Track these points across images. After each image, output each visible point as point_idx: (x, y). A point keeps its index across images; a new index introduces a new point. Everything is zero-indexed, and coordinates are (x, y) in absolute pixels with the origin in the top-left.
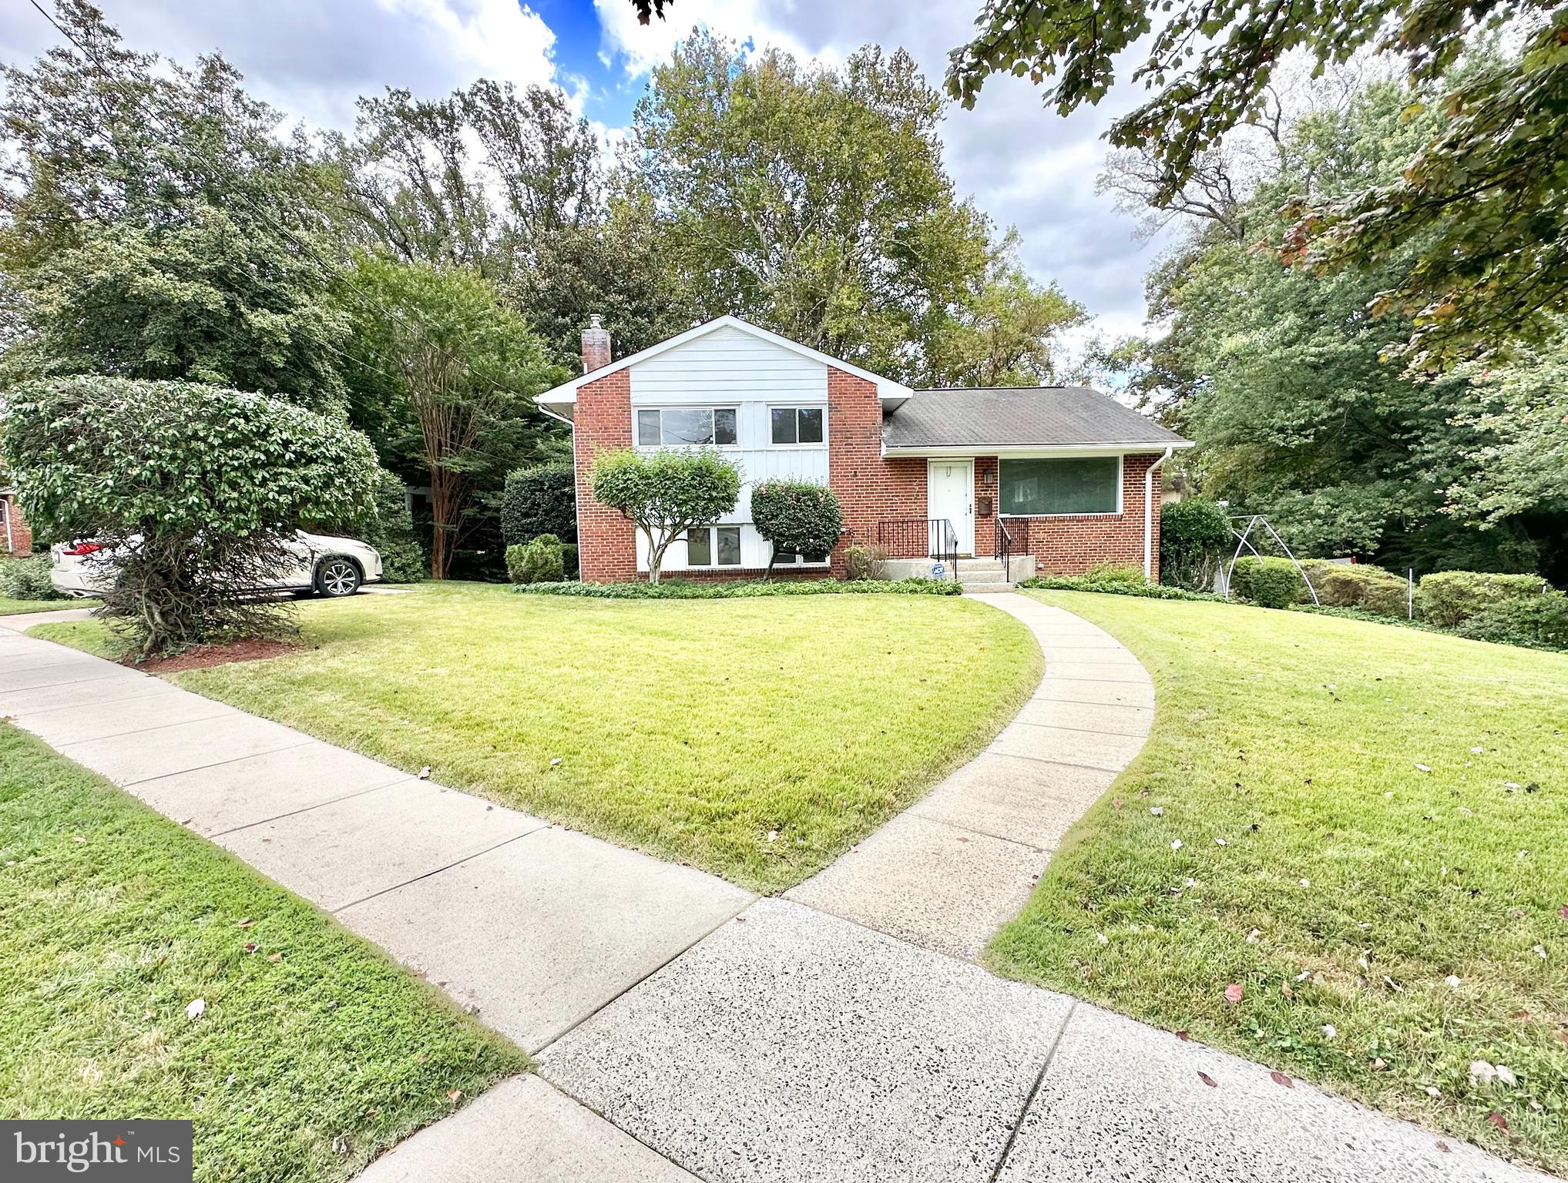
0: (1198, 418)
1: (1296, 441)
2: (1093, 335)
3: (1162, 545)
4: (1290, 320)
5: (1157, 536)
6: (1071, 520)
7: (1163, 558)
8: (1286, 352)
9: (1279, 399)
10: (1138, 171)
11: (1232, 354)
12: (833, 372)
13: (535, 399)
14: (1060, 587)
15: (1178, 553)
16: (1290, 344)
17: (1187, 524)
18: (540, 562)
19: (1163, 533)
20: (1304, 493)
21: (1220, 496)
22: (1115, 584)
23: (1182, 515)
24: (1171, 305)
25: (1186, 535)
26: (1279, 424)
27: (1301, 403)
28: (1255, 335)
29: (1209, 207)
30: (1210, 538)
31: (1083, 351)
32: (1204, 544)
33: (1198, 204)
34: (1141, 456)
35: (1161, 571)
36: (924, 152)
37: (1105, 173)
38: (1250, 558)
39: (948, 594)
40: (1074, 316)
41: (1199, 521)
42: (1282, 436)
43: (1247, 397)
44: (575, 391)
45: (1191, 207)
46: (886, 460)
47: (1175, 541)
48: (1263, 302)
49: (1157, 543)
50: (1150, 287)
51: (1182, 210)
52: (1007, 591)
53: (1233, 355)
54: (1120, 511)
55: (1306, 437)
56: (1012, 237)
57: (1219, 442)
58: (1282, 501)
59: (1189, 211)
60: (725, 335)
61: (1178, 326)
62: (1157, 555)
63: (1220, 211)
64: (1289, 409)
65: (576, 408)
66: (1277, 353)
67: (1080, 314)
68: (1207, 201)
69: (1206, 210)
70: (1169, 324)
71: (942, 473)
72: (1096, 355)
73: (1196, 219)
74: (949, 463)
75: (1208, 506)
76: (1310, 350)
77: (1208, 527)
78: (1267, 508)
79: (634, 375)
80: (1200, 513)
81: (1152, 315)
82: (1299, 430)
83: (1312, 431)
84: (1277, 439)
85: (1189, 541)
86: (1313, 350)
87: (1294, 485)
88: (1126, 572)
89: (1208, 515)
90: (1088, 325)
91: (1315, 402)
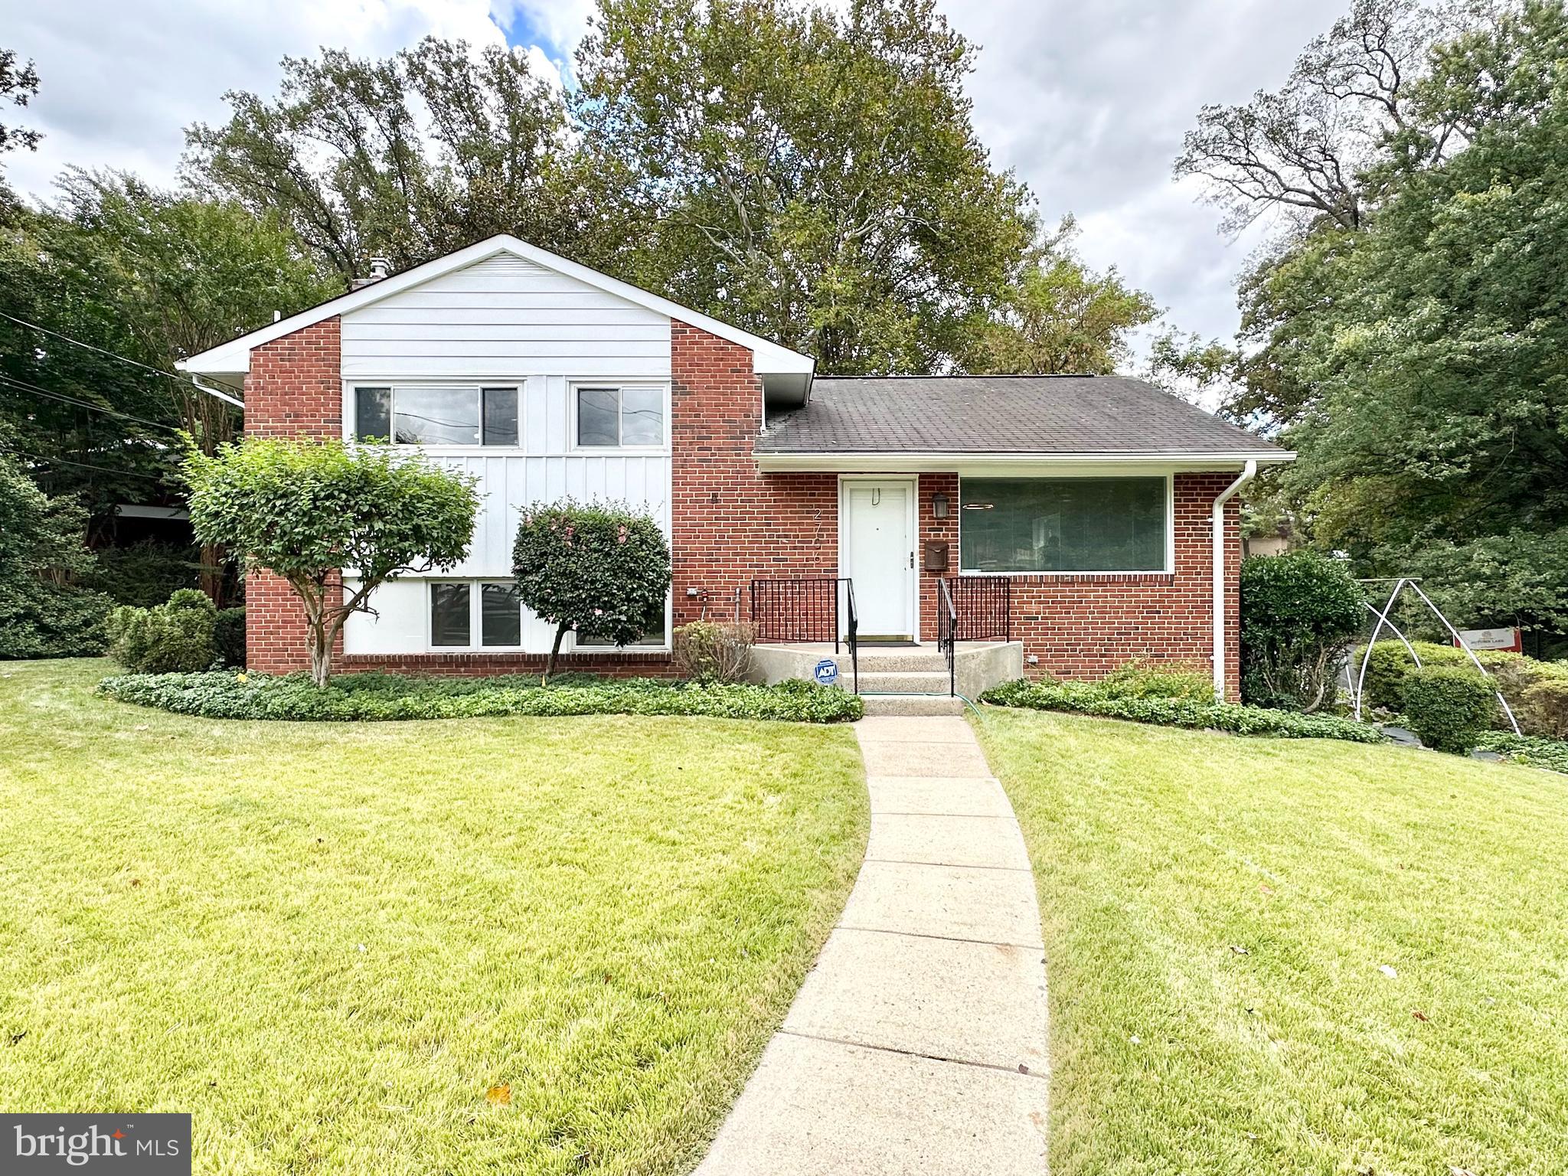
0: (1305, 439)
1: (1446, 471)
2: (1165, 333)
3: (1243, 626)
4: (1429, 308)
5: (1234, 611)
6: (1088, 581)
7: (1245, 649)
8: (1427, 349)
9: (1419, 416)
10: (1226, 154)
11: (1348, 352)
12: (679, 329)
13: (179, 366)
14: (1053, 706)
15: (1272, 644)
16: (1431, 339)
17: (1287, 593)
18: (149, 639)
19: (1244, 608)
20: (1458, 544)
21: (1339, 544)
22: (1154, 702)
23: (1277, 578)
24: (1270, 314)
25: (1285, 613)
26: (1420, 448)
27: (1451, 419)
28: (1383, 327)
29: (1313, 195)
30: (1327, 619)
31: (1151, 354)
32: (1317, 629)
33: (1298, 191)
34: (1204, 476)
35: (1243, 672)
36: (946, 108)
37: (1185, 156)
38: (1391, 644)
39: (830, 719)
40: (1137, 311)
41: (1308, 590)
42: (1423, 464)
43: (1372, 411)
44: (247, 354)
45: (1291, 196)
46: (768, 476)
47: (1266, 621)
48: (1389, 286)
49: (1234, 622)
50: (1243, 292)
51: (1279, 198)
52: (948, 713)
53: (1352, 354)
54: (1170, 568)
55: (1460, 465)
56: (1069, 224)
57: (1334, 473)
58: (1424, 553)
59: (1288, 201)
60: (502, 268)
61: (1280, 338)
62: (1235, 645)
63: (1327, 200)
64: (1432, 428)
65: (248, 381)
66: (1414, 351)
67: (1146, 308)
68: (1310, 188)
69: (1308, 199)
70: (1267, 336)
71: (863, 502)
72: (1166, 359)
73: (1297, 209)
74: (877, 483)
75: (1323, 564)
76: (1462, 346)
77: (1324, 599)
78: (1405, 564)
79: (347, 331)
80: (1309, 575)
81: (1245, 326)
82: (1449, 456)
83: (1468, 457)
84: (1418, 469)
85: (1290, 621)
86: (1466, 344)
87: (1439, 532)
88: (1175, 679)
89: (1323, 579)
90: (1156, 322)
91: (1470, 419)
